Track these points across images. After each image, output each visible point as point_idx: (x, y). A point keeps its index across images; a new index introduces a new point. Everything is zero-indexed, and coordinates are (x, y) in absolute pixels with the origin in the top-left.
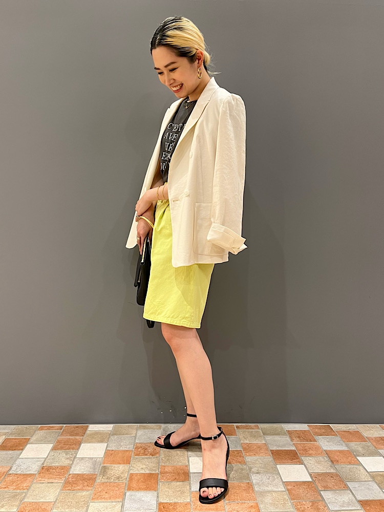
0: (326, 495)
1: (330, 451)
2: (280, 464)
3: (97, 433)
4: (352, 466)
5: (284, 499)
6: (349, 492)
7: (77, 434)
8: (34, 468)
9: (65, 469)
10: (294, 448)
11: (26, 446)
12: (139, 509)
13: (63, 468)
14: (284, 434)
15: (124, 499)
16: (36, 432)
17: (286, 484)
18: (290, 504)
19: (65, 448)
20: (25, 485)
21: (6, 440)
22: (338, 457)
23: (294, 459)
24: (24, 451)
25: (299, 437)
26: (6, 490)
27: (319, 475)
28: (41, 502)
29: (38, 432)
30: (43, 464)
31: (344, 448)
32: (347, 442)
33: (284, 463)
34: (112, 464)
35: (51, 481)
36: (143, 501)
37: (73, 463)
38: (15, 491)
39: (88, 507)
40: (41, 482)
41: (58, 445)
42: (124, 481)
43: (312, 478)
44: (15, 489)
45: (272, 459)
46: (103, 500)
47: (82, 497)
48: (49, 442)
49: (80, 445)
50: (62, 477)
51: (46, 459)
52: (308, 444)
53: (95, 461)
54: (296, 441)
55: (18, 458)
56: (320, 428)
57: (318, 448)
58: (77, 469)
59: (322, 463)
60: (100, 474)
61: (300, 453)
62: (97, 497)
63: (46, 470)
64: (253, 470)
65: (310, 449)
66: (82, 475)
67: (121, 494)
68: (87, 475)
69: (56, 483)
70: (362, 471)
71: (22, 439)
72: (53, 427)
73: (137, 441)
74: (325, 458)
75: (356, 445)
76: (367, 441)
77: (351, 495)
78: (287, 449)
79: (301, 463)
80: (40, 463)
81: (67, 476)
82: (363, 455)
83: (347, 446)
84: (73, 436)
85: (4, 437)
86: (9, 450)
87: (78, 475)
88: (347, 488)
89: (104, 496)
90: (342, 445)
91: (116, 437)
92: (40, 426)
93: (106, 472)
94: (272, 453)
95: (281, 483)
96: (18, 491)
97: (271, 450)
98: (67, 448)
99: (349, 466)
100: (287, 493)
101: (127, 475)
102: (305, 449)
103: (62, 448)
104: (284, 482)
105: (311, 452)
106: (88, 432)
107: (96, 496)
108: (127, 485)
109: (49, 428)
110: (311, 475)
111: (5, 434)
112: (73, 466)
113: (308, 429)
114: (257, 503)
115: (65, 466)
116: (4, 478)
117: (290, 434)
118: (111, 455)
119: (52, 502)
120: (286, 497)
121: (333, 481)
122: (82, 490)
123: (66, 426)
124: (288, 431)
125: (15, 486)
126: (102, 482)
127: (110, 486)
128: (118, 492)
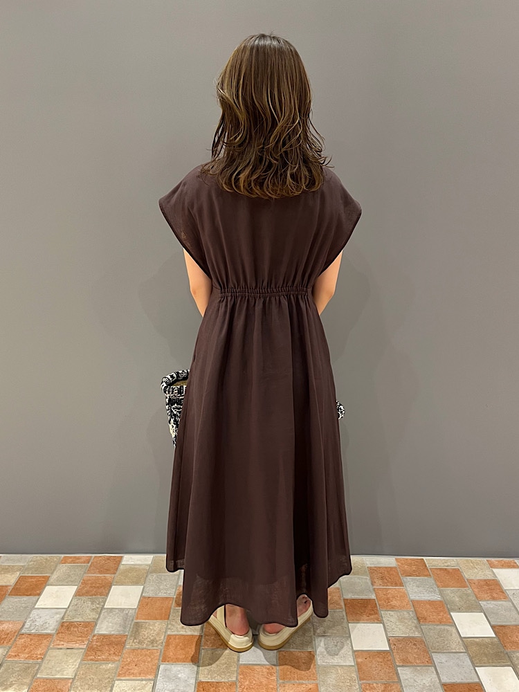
0: (405, 673)
1: (418, 602)
2: (354, 621)
3: (132, 569)
4: (443, 627)
5: (352, 679)
6: (433, 669)
7: (107, 571)
8: (51, 626)
9: (90, 625)
10: (373, 597)
11: (44, 588)
13: (86, 625)
14: (365, 573)
15: (156, 676)
16: (58, 567)
17: (357, 654)
18: (357, 687)
19: (90, 594)
20: (39, 653)
21: (21, 579)
22: (426, 611)
23: (372, 614)
24: (41, 596)
25: (382, 578)
26: (16, 659)
27: (399, 641)
28: (57, 678)
29: (60, 566)
30: (63, 618)
31: (437, 597)
32: (443, 587)
33: (358, 621)
34: (145, 619)
35: (70, 645)
36: (179, 678)
37: (99, 617)
38: (27, 661)
39: (113, 685)
40: (59, 647)
41: (83, 588)
42: (159, 647)
43: (390, 647)
44: (27, 658)
45: (344, 613)
46: (131, 677)
47: (106, 671)
48: (72, 583)
49: (110, 587)
50: (85, 639)
51: (67, 609)
52: (392, 589)
53: (127, 614)
54: (378, 584)
55: (33, 608)
56: (411, 563)
57: (404, 595)
58: (104, 627)
59: (406, 621)
60: (131, 636)
61: (379, 605)
62: (124, 672)
63: (67, 628)
64: (318, 631)
65: (393, 597)
66: (109, 636)
67: (154, 667)
68: (116, 637)
69: (78, 649)
70: (454, 635)
71: (40, 577)
72: (79, 558)
74: (411, 613)
75: (453, 592)
76: (467, 587)
77: (435, 675)
78: (364, 597)
79: (380, 621)
80: (58, 617)
81: (90, 637)
82: (459, 610)
83: (441, 594)
84: (103, 573)
85: (18, 573)
86: (24, 595)
87: (104, 636)
88: (431, 662)
89: (132, 671)
90: (435, 591)
91: (153, 575)
92: (63, 556)
93: (139, 633)
94: (345, 605)
95: (351, 653)
96: (31, 661)
97: (345, 600)
98: (93, 592)
99: (438, 627)
101: (163, 637)
102: (388, 599)
103: (87, 593)
104: (354, 652)
106: (121, 567)
107: (124, 670)
108: (162, 654)
109: (74, 561)
110: (389, 640)
111: (20, 568)
112: (99, 622)
113: (394, 565)
114: (317, 685)
115: (89, 623)
116: (15, 640)
117: (371, 573)
118: (147, 605)
119: (70, 679)
120: (354, 675)
121: (416, 651)
122: (107, 660)
123: (95, 557)
124: (370, 568)
125: (27, 653)
126: (133, 647)
127: (141, 655)
128: (149, 664)
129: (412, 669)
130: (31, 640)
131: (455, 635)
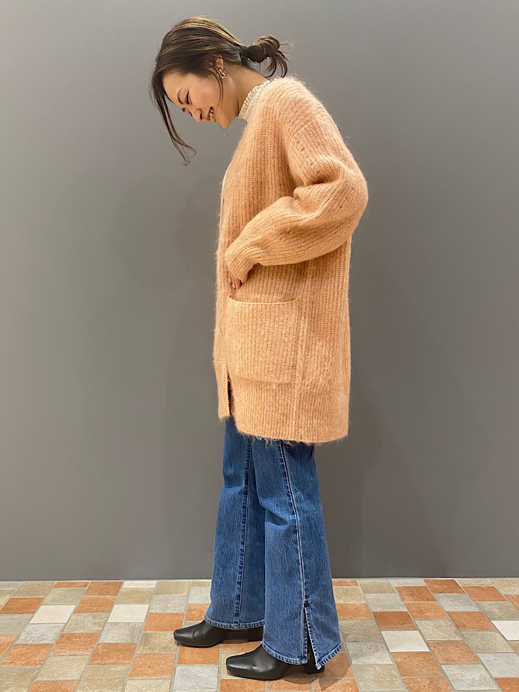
0: (451, 670)
1: (453, 612)
2: (386, 629)
3: (134, 592)
4: (485, 632)
5: (392, 675)
6: (481, 666)
7: (108, 593)
8: (50, 638)
9: (93, 637)
10: (405, 610)
11: (39, 607)
12: (193, 688)
13: (89, 635)
14: (393, 591)
15: (173, 676)
16: (52, 591)
17: (394, 655)
18: (399, 681)
19: (91, 611)
20: (37, 659)
21: (11, 600)
22: (465, 620)
23: (406, 623)
24: (36, 615)
25: (412, 595)
26: (11, 665)
27: (439, 644)
28: (61, 681)
29: (54, 589)
30: (62, 631)
31: (474, 609)
32: (479, 601)
33: (392, 629)
34: (155, 630)
35: (73, 652)
36: (199, 677)
37: (103, 629)
38: (24, 667)
39: (124, 685)
40: (60, 654)
41: (82, 607)
42: (173, 652)
43: (429, 647)
44: (24, 665)
45: (375, 623)
46: (145, 677)
48: (69, 603)
49: (112, 606)
50: (88, 647)
51: (66, 624)
52: (424, 604)
53: (134, 627)
54: (409, 600)
55: (27, 623)
56: (441, 583)
57: (439, 608)
58: (108, 638)
59: (444, 628)
60: (140, 644)
61: (412, 616)
62: (137, 673)
63: (67, 639)
64: (349, 637)
65: (426, 610)
66: (116, 644)
67: (170, 668)
68: (123, 645)
69: (81, 655)
71: (33, 598)
72: (74, 583)
73: (190, 602)
74: (448, 622)
75: (490, 605)
76: (506, 600)
77: (483, 672)
78: (395, 610)
79: (415, 628)
80: (57, 630)
81: (95, 646)
82: (500, 619)
83: (478, 606)
84: (103, 594)
85: (8, 596)
86: (16, 613)
87: (110, 644)
88: (477, 660)
89: (146, 672)
90: (471, 605)
91: (161, 596)
92: (56, 582)
93: (149, 641)
94: (375, 616)
95: (387, 654)
96: (29, 667)
97: (373, 612)
98: (94, 609)
99: (480, 633)
100: (396, 666)
102: (421, 611)
103: (87, 611)
104: (391, 653)
105: (428, 614)
106: (122, 590)
108: (177, 658)
109: (70, 585)
110: (428, 644)
111: (9, 592)
112: (104, 633)
113: (424, 585)
114: (354, 680)
115: (92, 634)
116: (9, 650)
117: (399, 591)
118: (155, 619)
119: (75, 680)
120: (395, 672)
121: (459, 651)
122: (116, 663)
123: (92, 583)
124: (398, 588)
125: (23, 660)
126: (144, 653)
127: (154, 659)
128: (165, 667)
129: (457, 666)
130: (28, 649)
131: (499, 638)
